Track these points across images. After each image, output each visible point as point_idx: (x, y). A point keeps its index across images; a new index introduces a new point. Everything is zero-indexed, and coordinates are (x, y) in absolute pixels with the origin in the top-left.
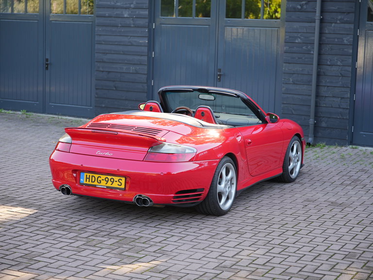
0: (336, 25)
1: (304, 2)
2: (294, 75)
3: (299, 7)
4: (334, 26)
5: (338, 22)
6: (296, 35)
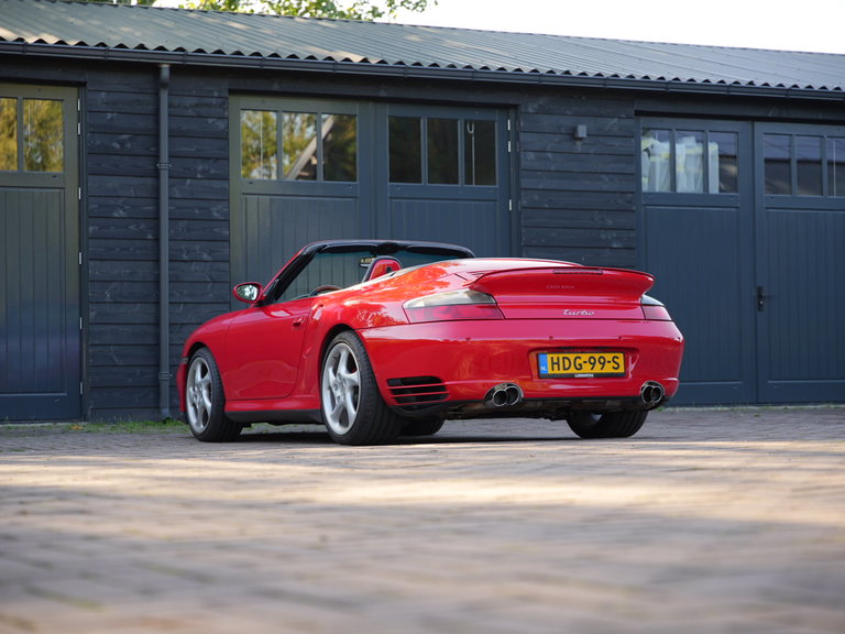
0: (195, 182)
1: (125, 137)
2: (114, 285)
3: (117, 146)
4: (190, 185)
5: (199, 176)
6: (112, 202)
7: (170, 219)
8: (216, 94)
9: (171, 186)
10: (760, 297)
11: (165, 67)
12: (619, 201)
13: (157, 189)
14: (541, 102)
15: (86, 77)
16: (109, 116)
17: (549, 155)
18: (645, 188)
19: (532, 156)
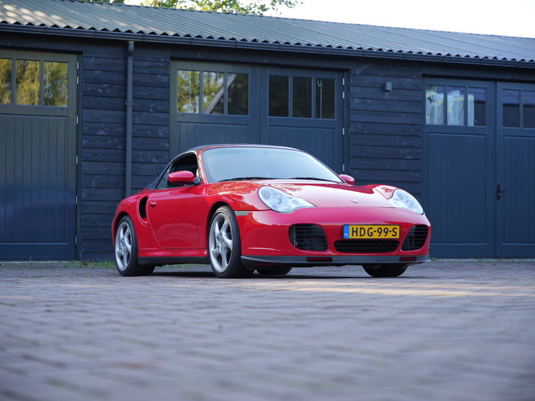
0: (148, 114)
1: (106, 85)
2: (97, 176)
3: (101, 91)
4: (145, 116)
6: (97, 126)
7: (133, 137)
8: (162, 60)
9: (133, 116)
10: (499, 191)
11: (131, 43)
12: (411, 130)
13: (125, 118)
14: (364, 68)
15: (82, 48)
16: (96, 72)
17: (368, 101)
18: (428, 122)
19: (357, 101)
